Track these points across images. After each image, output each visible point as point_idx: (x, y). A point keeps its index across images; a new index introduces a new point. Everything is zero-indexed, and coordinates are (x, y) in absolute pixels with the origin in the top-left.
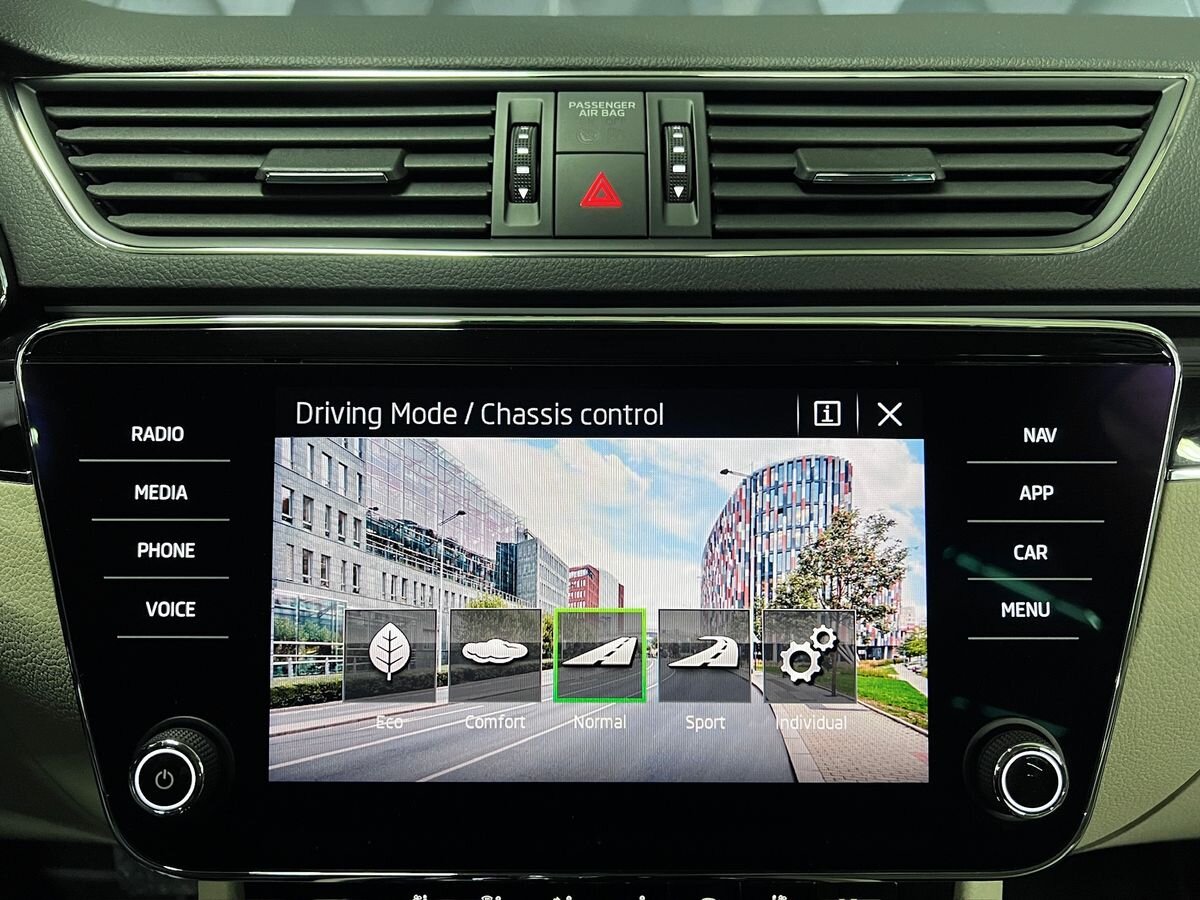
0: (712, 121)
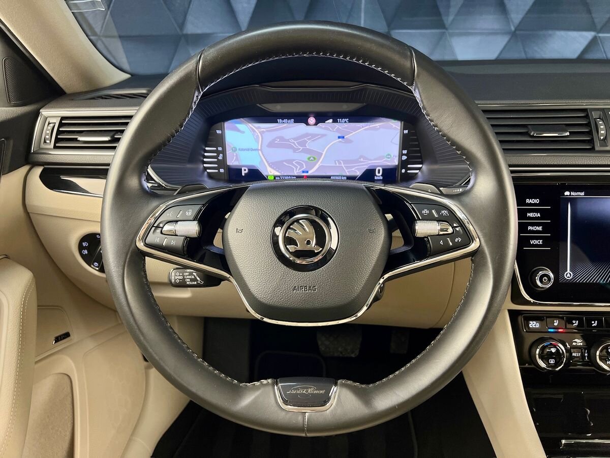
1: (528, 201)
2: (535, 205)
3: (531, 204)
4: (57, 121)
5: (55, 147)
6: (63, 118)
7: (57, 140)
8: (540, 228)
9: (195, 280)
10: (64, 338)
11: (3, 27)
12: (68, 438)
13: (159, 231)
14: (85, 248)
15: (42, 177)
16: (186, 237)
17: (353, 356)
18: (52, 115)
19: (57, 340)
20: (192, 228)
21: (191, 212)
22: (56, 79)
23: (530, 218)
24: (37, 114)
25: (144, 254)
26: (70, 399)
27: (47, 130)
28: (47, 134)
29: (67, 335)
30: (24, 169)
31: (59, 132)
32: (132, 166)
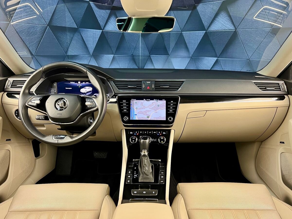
0: (155, 83)
1: (123, 101)
2: (125, 102)
3: (124, 102)
4: (12, 81)
5: (11, 87)
6: (14, 81)
7: (12, 86)
8: (126, 107)
9: (42, 118)
10: (9, 140)
11: (1, 59)
12: (7, 167)
13: (31, 102)
14: (16, 113)
15: (7, 95)
16: (37, 104)
17: (105, 158)
18: (11, 80)
19: (7, 140)
20: (38, 102)
21: (39, 99)
22: (13, 71)
23: (124, 105)
24: (7, 79)
25: (28, 107)
26: (9, 157)
27: (9, 83)
28: (9, 84)
29: (10, 140)
30: (3, 93)
31: (12, 84)
32: (27, 88)
